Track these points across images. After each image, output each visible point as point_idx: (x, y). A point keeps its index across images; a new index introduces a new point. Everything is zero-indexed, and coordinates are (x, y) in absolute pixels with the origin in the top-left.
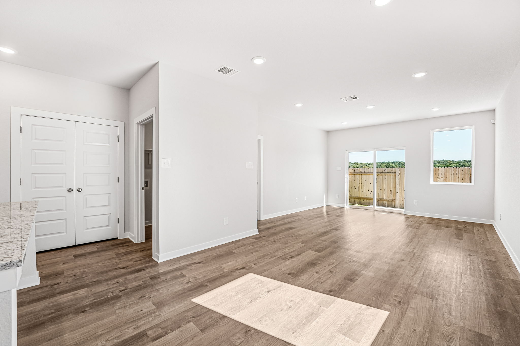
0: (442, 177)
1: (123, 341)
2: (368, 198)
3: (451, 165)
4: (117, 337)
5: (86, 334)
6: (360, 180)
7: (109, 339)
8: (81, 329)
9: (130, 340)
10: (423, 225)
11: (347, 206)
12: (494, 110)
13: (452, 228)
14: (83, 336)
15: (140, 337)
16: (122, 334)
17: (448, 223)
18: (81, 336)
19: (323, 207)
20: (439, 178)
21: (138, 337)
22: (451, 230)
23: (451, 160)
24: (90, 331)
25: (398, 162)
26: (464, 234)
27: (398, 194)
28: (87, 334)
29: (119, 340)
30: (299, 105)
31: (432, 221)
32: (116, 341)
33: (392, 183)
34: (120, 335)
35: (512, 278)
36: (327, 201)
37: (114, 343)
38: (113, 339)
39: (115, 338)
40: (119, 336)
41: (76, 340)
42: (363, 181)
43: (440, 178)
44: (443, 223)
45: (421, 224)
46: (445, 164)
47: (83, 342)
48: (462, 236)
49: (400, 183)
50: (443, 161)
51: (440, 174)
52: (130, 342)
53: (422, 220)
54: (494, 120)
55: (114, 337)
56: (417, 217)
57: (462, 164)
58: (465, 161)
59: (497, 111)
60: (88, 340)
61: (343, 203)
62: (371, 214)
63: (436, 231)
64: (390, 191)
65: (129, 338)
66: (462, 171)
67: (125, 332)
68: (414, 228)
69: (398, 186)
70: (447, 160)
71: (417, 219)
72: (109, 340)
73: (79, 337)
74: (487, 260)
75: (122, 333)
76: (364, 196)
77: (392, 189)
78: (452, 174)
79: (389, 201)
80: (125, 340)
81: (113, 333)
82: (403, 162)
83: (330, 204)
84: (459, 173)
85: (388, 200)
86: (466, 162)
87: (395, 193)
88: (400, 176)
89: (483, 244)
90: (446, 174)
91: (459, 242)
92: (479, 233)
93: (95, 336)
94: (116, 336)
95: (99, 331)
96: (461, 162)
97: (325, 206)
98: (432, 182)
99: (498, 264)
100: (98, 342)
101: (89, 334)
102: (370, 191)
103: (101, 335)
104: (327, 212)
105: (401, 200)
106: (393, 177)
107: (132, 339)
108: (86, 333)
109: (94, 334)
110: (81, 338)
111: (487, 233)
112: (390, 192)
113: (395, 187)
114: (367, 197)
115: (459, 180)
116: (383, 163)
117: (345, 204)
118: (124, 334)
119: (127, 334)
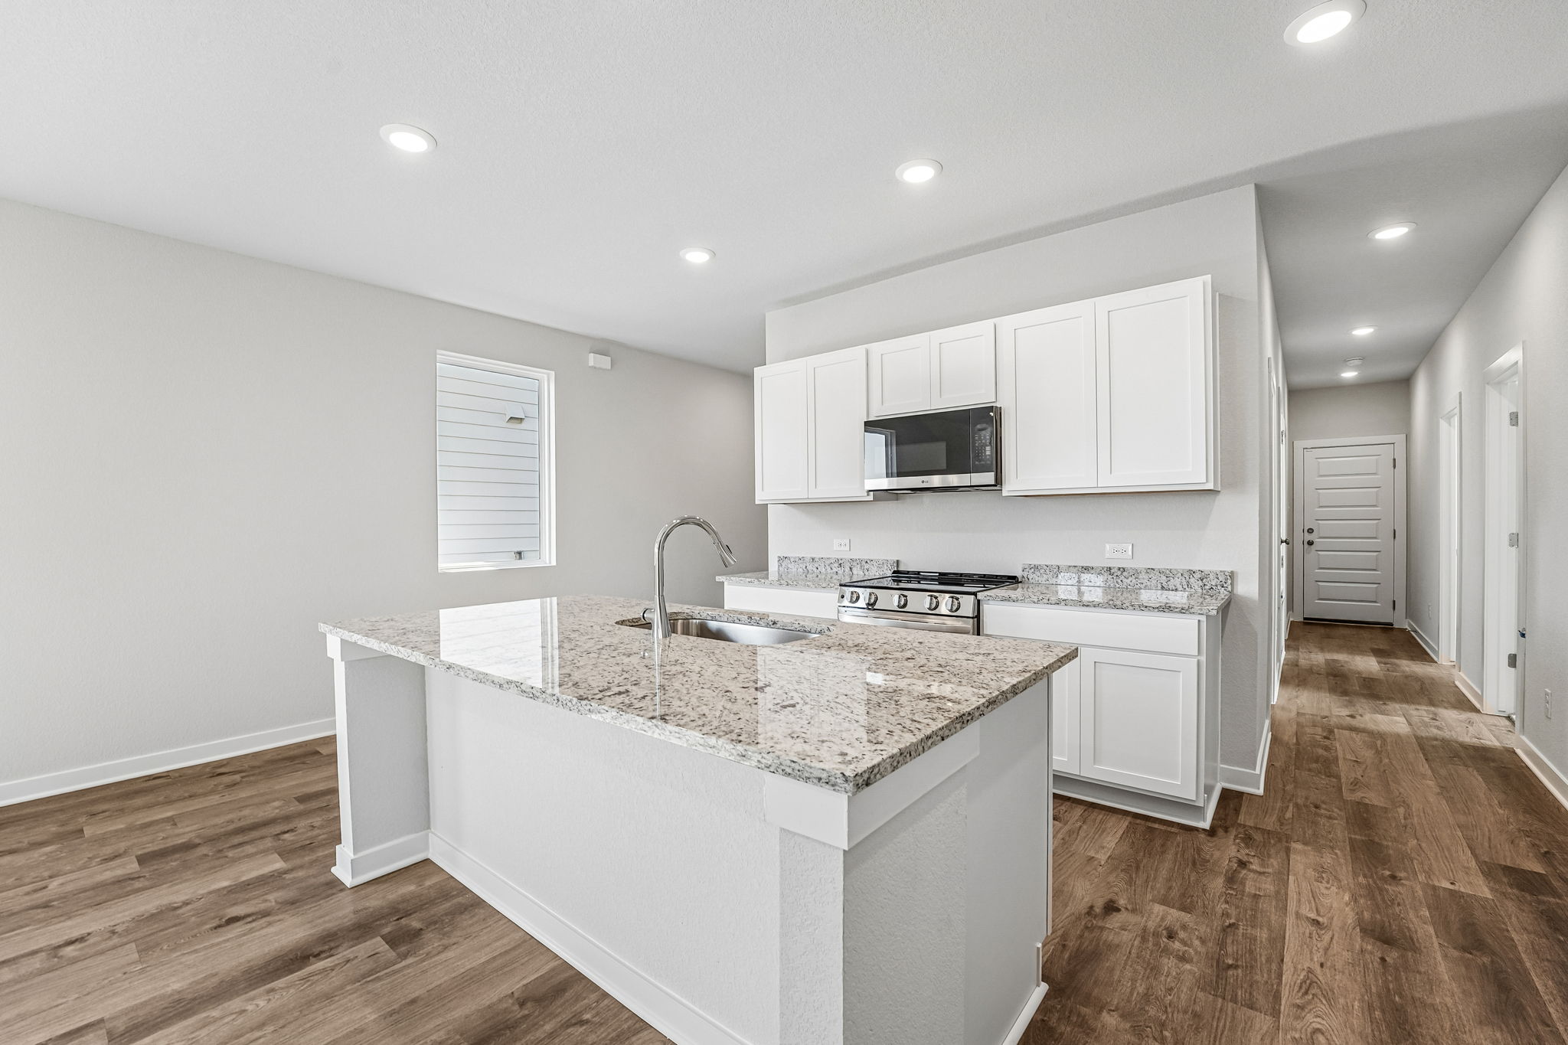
1: (194, 1014)
4: (209, 1023)
5: (311, 1023)
7: (234, 1016)
8: (331, 1039)
9: (170, 1018)
14: (318, 1020)
15: (136, 1028)
16: (192, 1033)
18: (322, 1018)
21: (141, 1029)
24: (300, 1033)
28: (308, 1025)
29: (204, 1015)
32: (215, 1013)
34: (201, 1028)
37: (220, 1007)
38: (222, 1018)
39: (215, 1020)
40: (204, 1027)
41: (332, 1007)
47: (312, 1003)
52: (171, 1014)
55: (221, 1024)
60: (300, 1009)
65: (170, 1025)
67: (183, 1041)
72: (236, 1013)
73: (330, 1014)
75: (193, 1036)
80: (186, 1018)
81: (221, 1034)
93: (282, 1022)
94: (212, 1028)
95: (269, 1037)
100: (269, 1007)
101: (300, 1026)
103: (261, 1026)
107: (161, 1022)
108: (311, 1028)
109: (284, 1027)
110: (324, 1014)
118: (184, 1036)
119: (175, 1035)
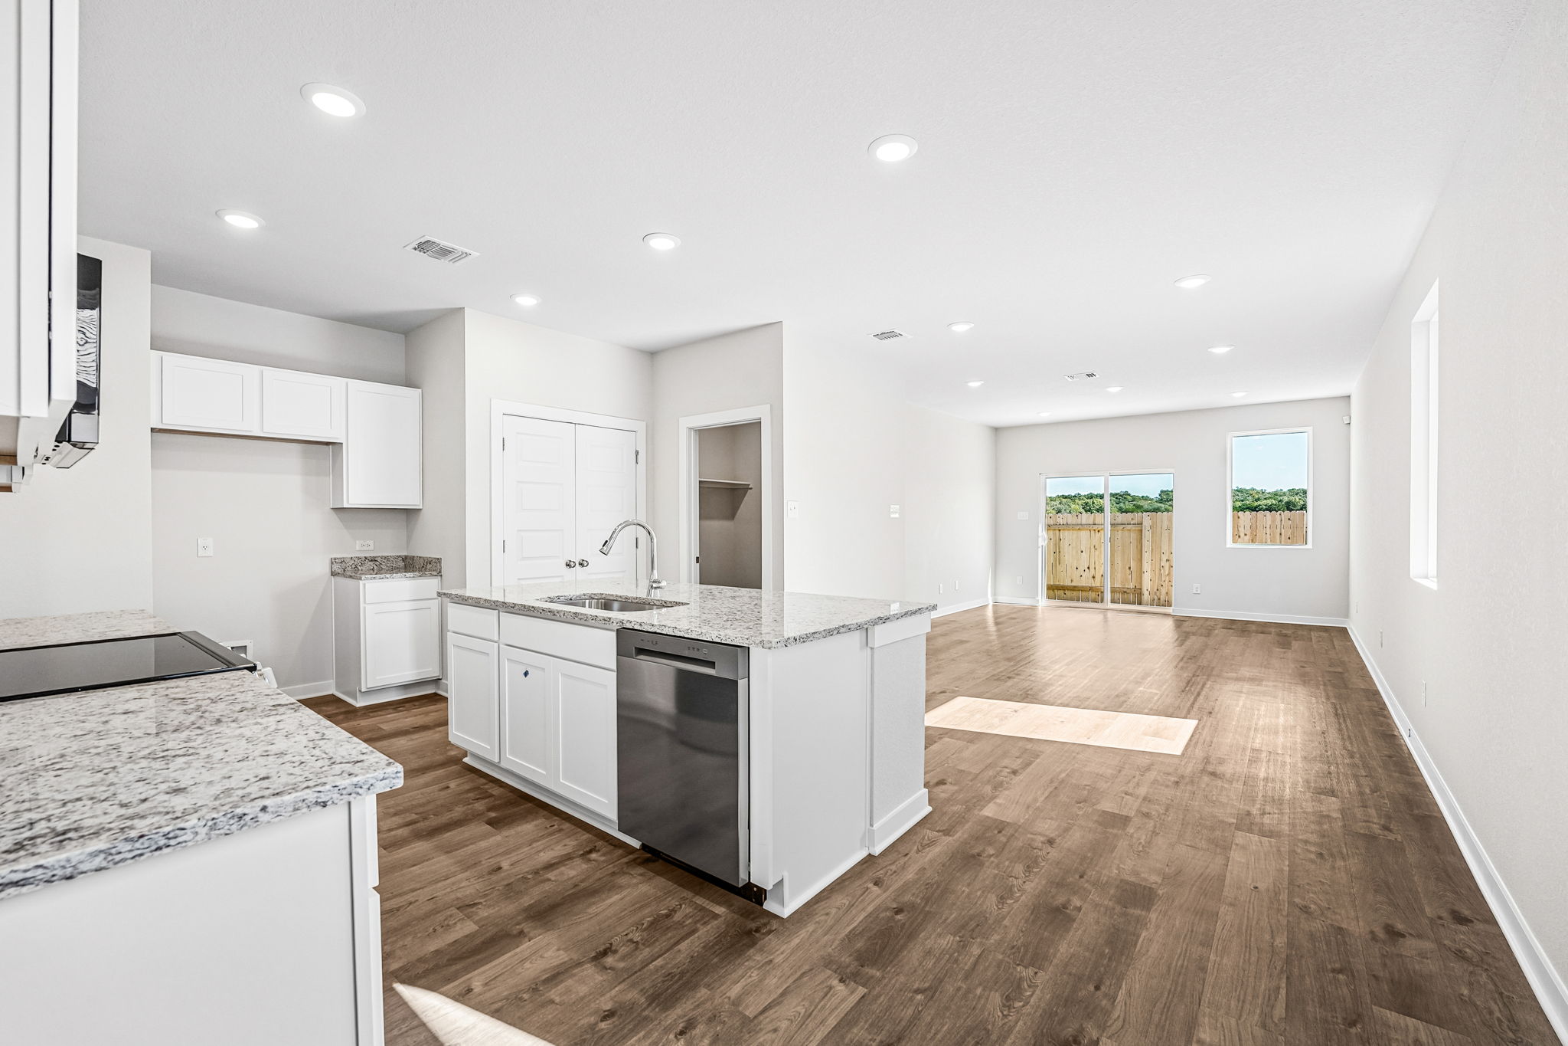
0: (1246, 535)
2: (1075, 587)
3: (1259, 503)
6: (1056, 544)
10: (1216, 631)
11: (1042, 602)
12: (1349, 397)
13: (1270, 633)
17: (1263, 628)
19: (986, 606)
20: (1239, 537)
22: (1269, 637)
23: (1259, 489)
25: (1116, 494)
26: (1294, 642)
27: (1146, 577)
30: (974, 384)
31: (1231, 624)
33: (1132, 551)
35: (1362, 687)
36: (994, 594)
42: (1064, 545)
43: (1242, 535)
44: (1254, 628)
45: (1211, 630)
46: (1242, 501)
48: (1290, 644)
49: (1152, 549)
50: (1237, 490)
51: (1242, 527)
53: (1212, 623)
54: (1347, 418)
56: (1198, 619)
57: (1286, 499)
58: (1293, 492)
59: (1353, 399)
61: (1034, 596)
62: (1100, 617)
63: (1243, 640)
64: (1127, 568)
66: (1289, 519)
68: (1201, 636)
69: (1146, 556)
70: (1248, 488)
71: (1201, 622)
74: (1329, 672)
76: (1067, 583)
77: (1133, 564)
78: (1268, 527)
79: (1125, 592)
82: (1129, 495)
83: (1003, 599)
84: (1281, 524)
85: (1125, 590)
86: (1297, 494)
87: (1141, 572)
88: (1152, 533)
89: (1327, 654)
90: (1253, 528)
91: (1285, 653)
92: (1320, 639)
96: (1284, 494)
97: (991, 603)
98: (1229, 544)
99: (1346, 675)
102: (1081, 569)
104: (996, 618)
105: (1155, 590)
106: (1133, 536)
111: (1334, 639)
112: (1128, 572)
113: (1141, 560)
114: (1074, 584)
115: (1283, 539)
116: (1075, 496)
117: (1039, 598)
